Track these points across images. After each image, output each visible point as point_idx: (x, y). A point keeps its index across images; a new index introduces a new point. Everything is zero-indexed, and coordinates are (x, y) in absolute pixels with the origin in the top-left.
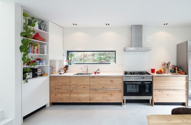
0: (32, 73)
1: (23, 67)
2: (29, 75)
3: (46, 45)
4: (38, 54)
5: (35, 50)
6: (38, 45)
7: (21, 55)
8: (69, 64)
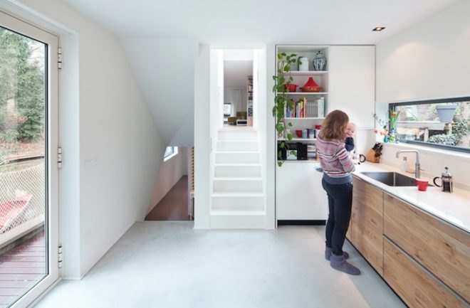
0: (296, 151)
1: (278, 141)
2: (291, 155)
3: (323, 98)
4: (304, 118)
5: (299, 112)
6: (303, 101)
7: (273, 120)
8: (385, 141)
